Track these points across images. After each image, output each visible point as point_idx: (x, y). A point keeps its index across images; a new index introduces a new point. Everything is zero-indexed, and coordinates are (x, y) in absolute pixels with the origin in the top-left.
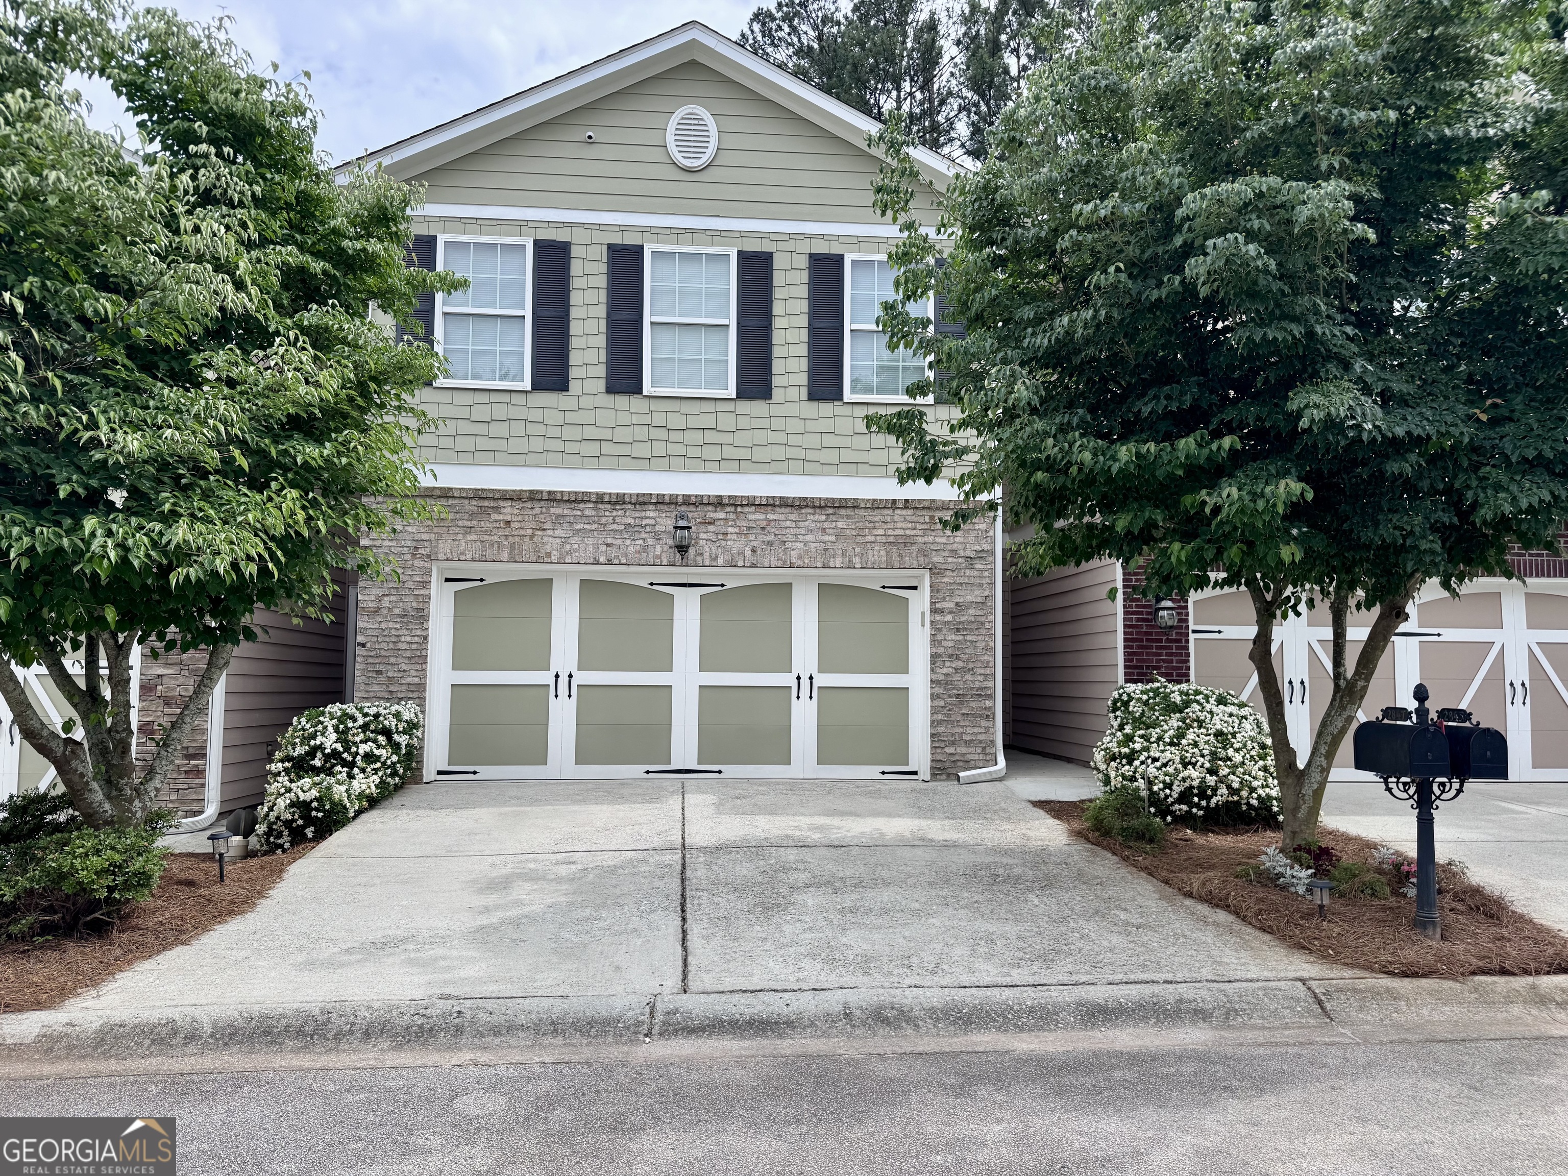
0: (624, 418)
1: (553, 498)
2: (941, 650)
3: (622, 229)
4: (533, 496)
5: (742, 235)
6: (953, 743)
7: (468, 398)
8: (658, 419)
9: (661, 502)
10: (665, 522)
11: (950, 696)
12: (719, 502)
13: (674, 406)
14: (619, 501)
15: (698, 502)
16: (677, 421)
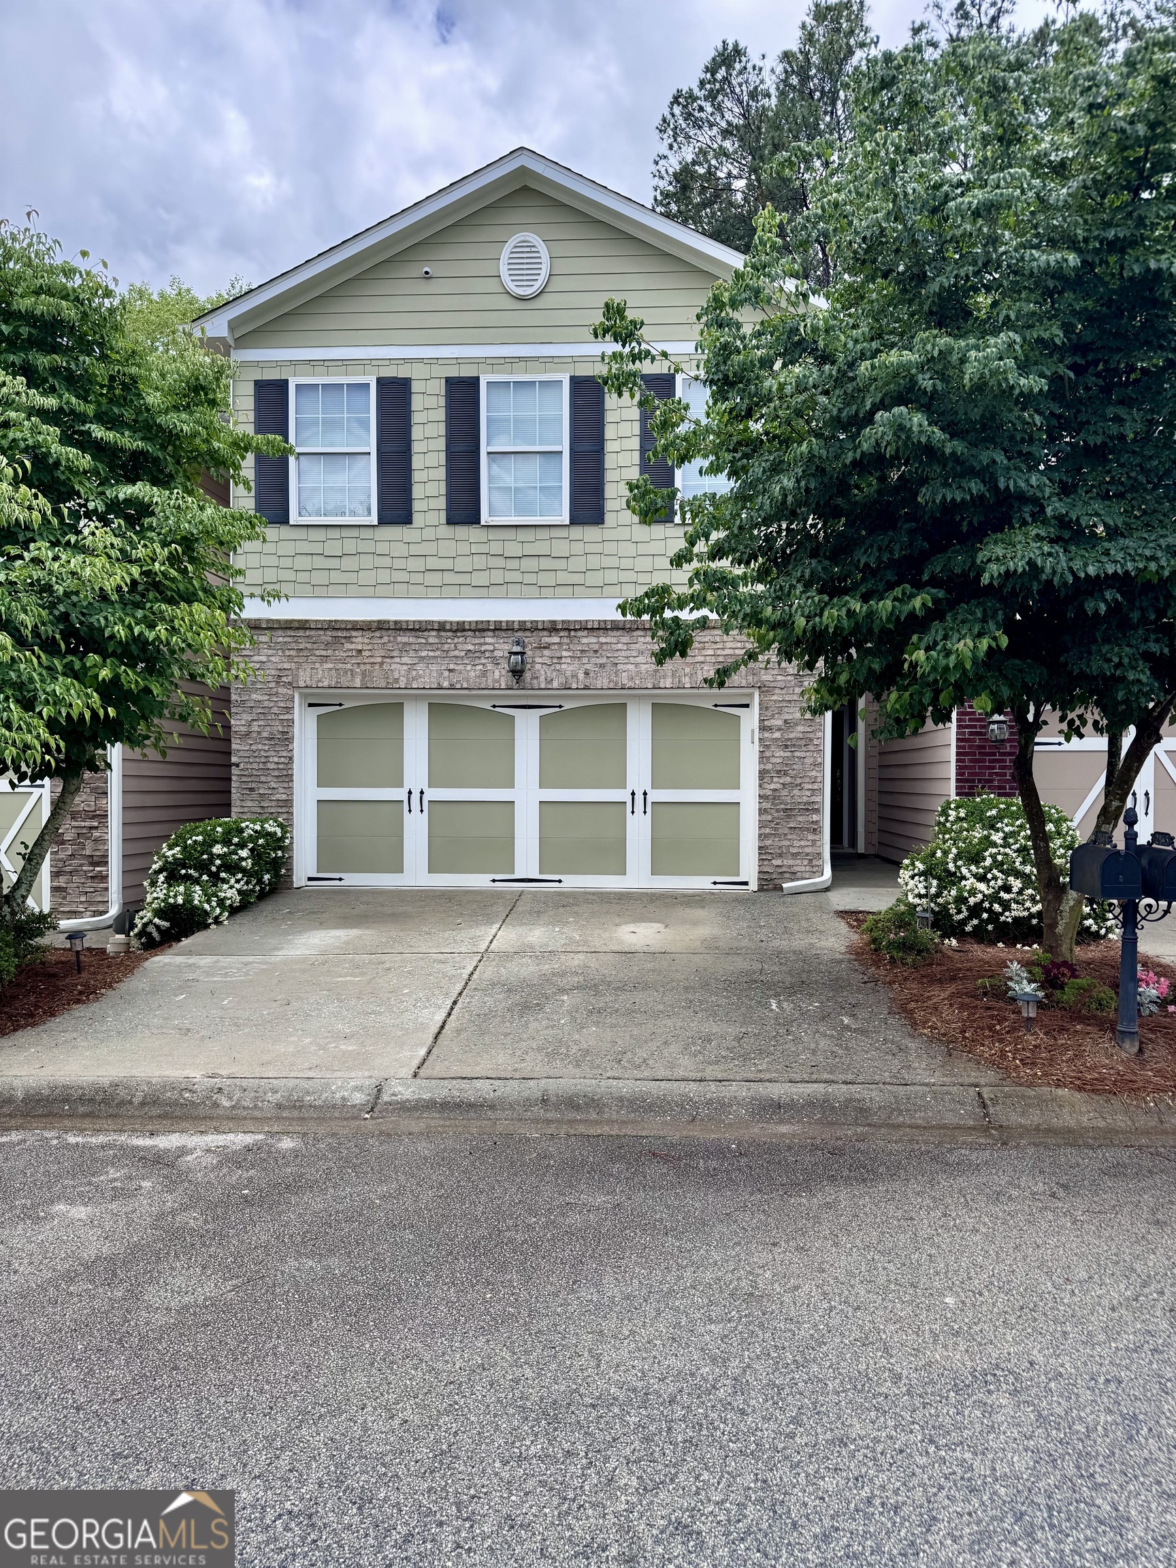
0: (464, 548)
1: (399, 627)
2: (769, 767)
3: (458, 361)
4: (381, 626)
5: (574, 360)
6: (780, 855)
7: (320, 535)
8: (496, 548)
9: (499, 628)
10: (503, 647)
11: (777, 811)
12: (552, 627)
13: (510, 534)
14: (460, 628)
15: (533, 628)
16: (513, 549)
